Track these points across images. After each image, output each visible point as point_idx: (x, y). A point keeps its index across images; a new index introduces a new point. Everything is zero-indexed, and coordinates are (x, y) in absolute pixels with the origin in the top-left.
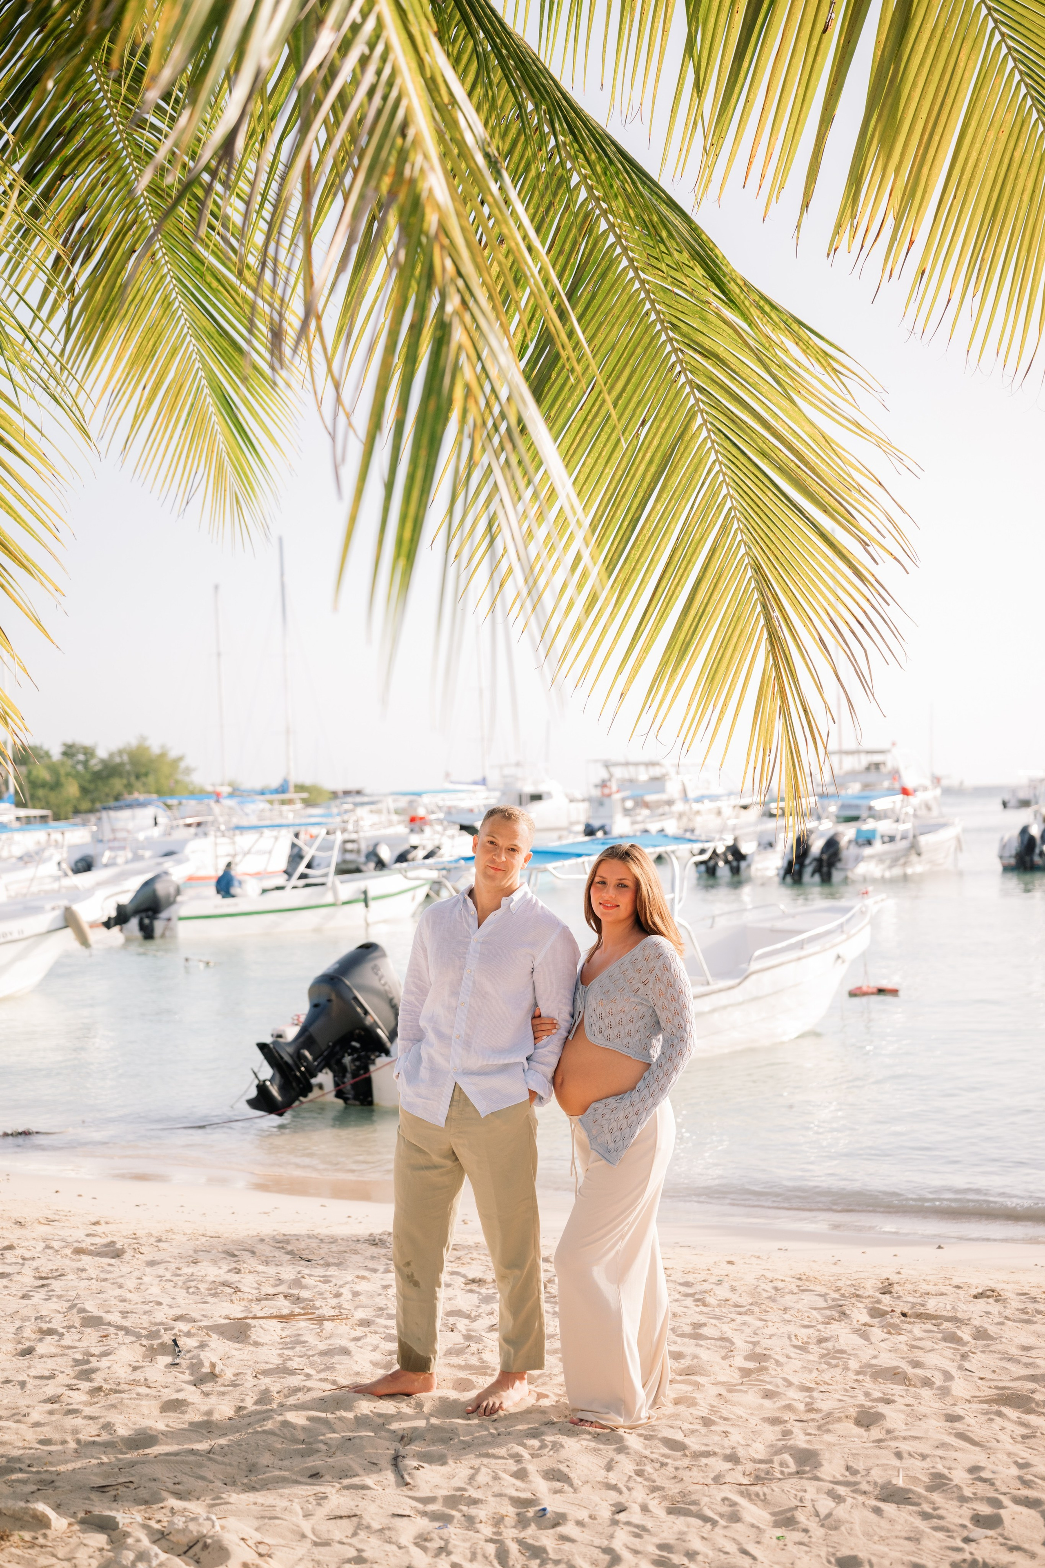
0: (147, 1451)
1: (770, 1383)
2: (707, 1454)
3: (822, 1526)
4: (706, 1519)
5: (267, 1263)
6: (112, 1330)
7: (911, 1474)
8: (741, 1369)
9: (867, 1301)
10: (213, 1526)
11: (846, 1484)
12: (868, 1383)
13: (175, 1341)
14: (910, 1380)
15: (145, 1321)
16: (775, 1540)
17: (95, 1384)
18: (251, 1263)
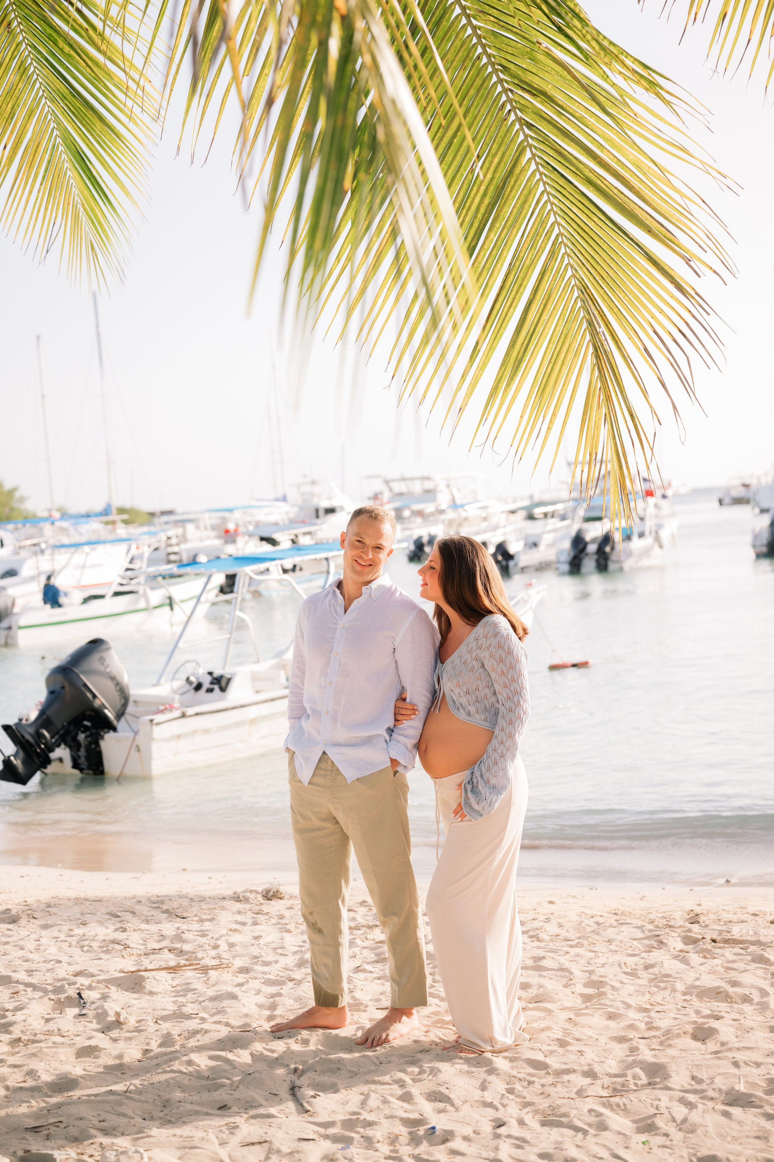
0: (71, 1093)
1: (611, 1006)
2: (568, 1072)
3: (680, 1130)
4: (577, 1129)
5: (148, 922)
6: (21, 987)
7: (750, 1080)
8: (582, 995)
9: (679, 930)
10: (142, 1158)
11: (695, 1092)
12: (696, 1003)
13: (79, 994)
14: (731, 998)
15: (49, 978)
16: (641, 1145)
17: (14, 1036)
18: (133, 923)
